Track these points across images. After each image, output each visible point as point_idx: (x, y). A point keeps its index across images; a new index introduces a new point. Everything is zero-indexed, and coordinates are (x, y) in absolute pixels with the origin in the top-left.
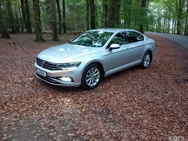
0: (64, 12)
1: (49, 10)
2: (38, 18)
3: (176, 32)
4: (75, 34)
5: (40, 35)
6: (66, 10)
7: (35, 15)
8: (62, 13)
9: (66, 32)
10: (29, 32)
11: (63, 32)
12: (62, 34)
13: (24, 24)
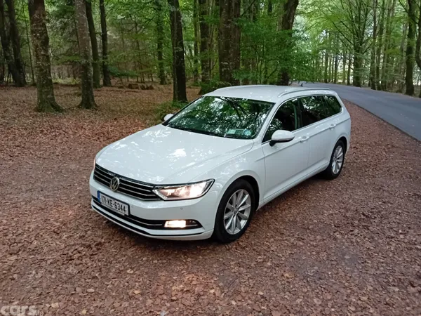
0: (104, 37)
1: (67, 31)
2: (42, 53)
3: (351, 81)
4: (130, 86)
5: (49, 96)
6: (108, 33)
7: (37, 46)
8: (99, 39)
9: (110, 83)
10: (20, 83)
11: (101, 82)
12: (99, 87)
13: (6, 66)
